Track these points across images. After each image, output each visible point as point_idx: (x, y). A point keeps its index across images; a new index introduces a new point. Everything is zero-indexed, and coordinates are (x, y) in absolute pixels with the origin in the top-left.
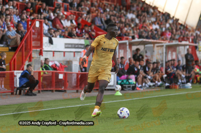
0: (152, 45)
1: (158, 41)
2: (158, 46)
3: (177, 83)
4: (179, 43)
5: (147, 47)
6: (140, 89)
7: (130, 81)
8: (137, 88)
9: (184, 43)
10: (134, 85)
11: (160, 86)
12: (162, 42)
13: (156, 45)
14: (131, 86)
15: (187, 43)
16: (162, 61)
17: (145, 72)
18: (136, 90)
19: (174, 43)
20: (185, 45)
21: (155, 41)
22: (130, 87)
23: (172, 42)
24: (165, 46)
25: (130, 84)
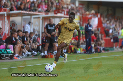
0: (29, 17)
1: (35, 13)
2: (34, 18)
3: (52, 53)
4: (55, 15)
5: (24, 18)
6: (17, 58)
7: (8, 51)
8: (15, 58)
9: (59, 15)
10: (12, 54)
11: (36, 55)
12: (39, 14)
13: (33, 17)
14: (9, 55)
15: (62, 15)
16: (39, 32)
17: (23, 42)
18: (14, 59)
19: (50, 15)
20: (60, 17)
21: (32, 13)
22: (7, 56)
23: (48, 14)
24: (41, 18)
25: (8, 53)
